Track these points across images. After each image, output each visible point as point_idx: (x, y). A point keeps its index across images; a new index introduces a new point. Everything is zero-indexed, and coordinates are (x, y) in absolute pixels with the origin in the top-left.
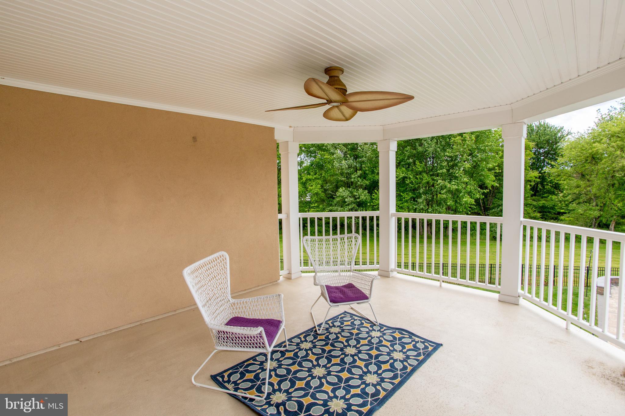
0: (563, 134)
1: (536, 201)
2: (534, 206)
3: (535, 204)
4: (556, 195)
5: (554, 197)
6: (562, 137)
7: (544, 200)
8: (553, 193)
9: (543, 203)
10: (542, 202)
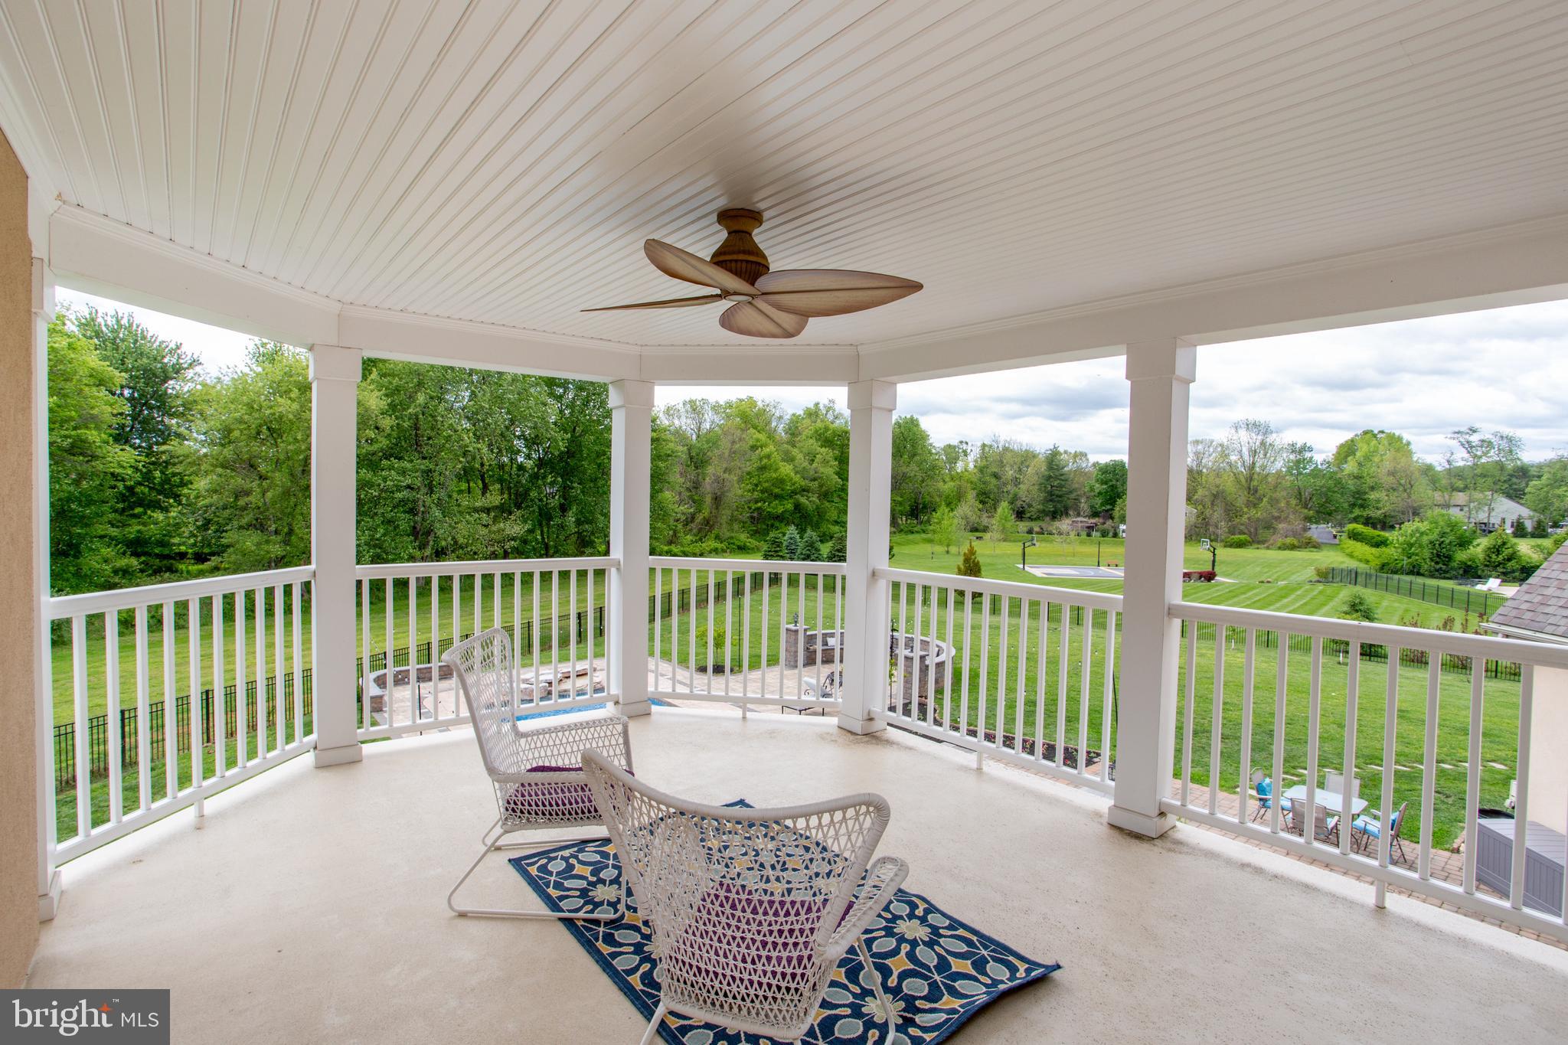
0: (181, 361)
1: (118, 527)
2: (112, 539)
3: (115, 534)
4: (166, 510)
5: (159, 516)
6: (178, 370)
7: (139, 523)
8: (156, 505)
9: (139, 531)
10: (134, 529)
